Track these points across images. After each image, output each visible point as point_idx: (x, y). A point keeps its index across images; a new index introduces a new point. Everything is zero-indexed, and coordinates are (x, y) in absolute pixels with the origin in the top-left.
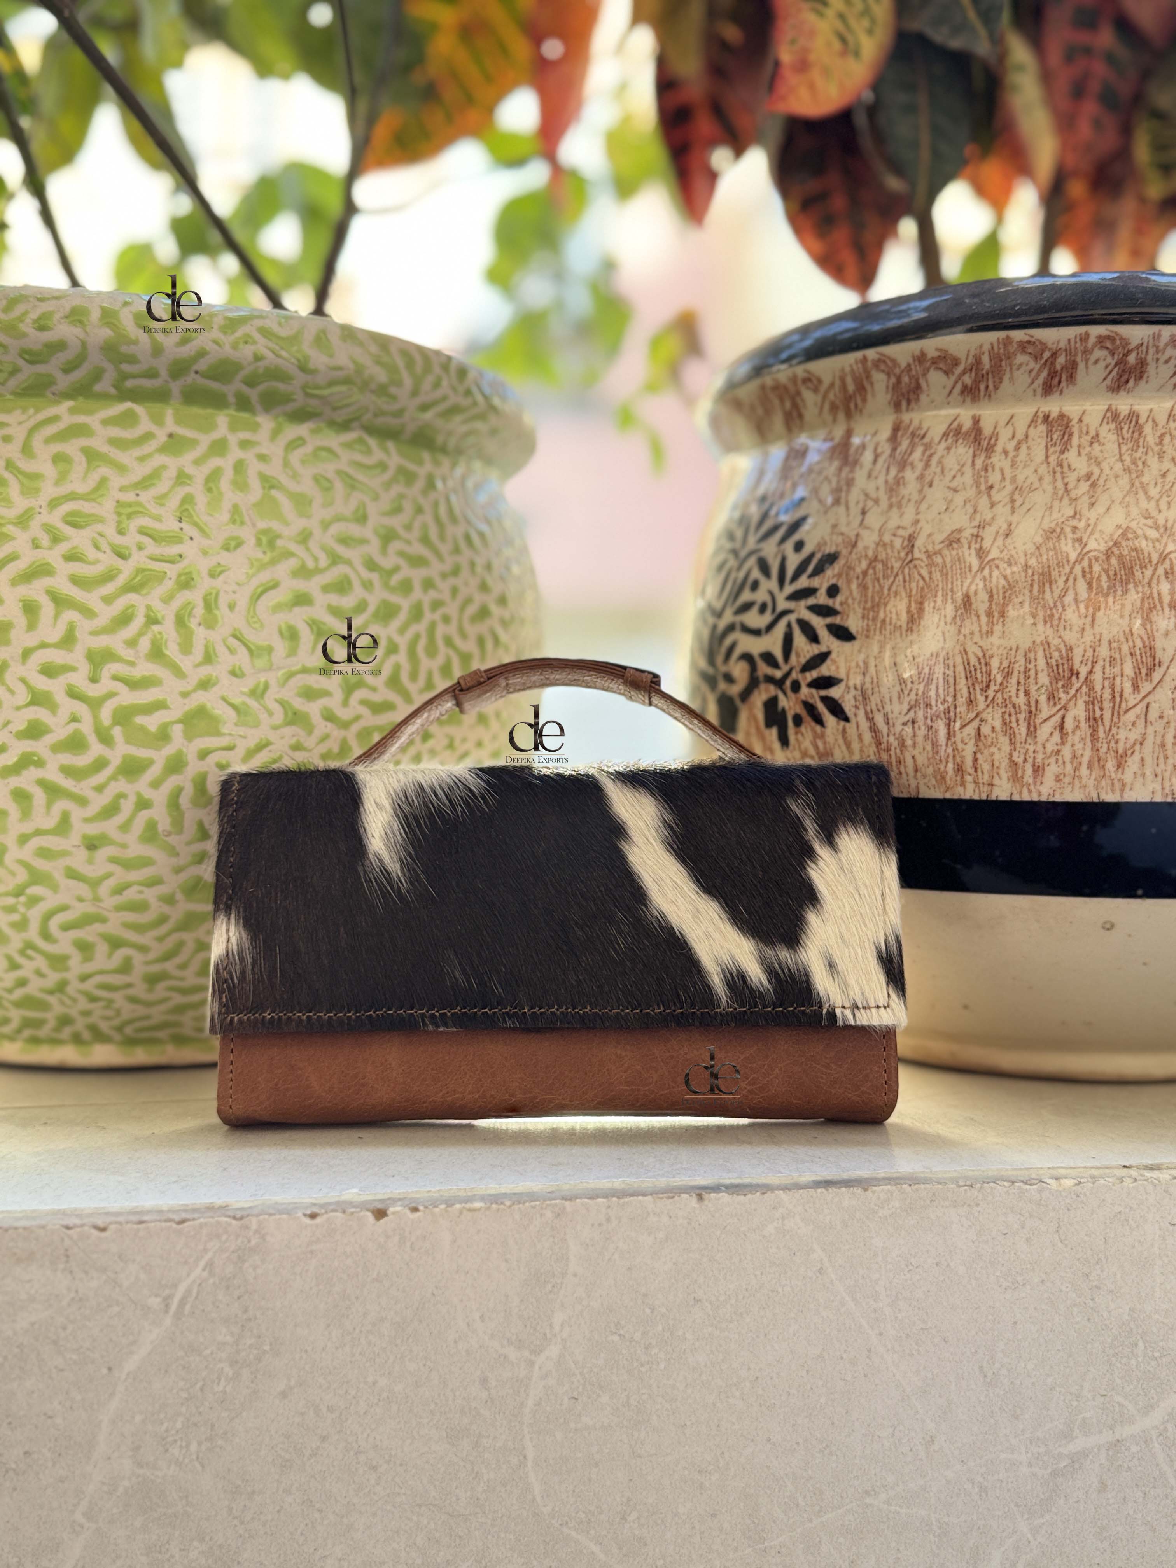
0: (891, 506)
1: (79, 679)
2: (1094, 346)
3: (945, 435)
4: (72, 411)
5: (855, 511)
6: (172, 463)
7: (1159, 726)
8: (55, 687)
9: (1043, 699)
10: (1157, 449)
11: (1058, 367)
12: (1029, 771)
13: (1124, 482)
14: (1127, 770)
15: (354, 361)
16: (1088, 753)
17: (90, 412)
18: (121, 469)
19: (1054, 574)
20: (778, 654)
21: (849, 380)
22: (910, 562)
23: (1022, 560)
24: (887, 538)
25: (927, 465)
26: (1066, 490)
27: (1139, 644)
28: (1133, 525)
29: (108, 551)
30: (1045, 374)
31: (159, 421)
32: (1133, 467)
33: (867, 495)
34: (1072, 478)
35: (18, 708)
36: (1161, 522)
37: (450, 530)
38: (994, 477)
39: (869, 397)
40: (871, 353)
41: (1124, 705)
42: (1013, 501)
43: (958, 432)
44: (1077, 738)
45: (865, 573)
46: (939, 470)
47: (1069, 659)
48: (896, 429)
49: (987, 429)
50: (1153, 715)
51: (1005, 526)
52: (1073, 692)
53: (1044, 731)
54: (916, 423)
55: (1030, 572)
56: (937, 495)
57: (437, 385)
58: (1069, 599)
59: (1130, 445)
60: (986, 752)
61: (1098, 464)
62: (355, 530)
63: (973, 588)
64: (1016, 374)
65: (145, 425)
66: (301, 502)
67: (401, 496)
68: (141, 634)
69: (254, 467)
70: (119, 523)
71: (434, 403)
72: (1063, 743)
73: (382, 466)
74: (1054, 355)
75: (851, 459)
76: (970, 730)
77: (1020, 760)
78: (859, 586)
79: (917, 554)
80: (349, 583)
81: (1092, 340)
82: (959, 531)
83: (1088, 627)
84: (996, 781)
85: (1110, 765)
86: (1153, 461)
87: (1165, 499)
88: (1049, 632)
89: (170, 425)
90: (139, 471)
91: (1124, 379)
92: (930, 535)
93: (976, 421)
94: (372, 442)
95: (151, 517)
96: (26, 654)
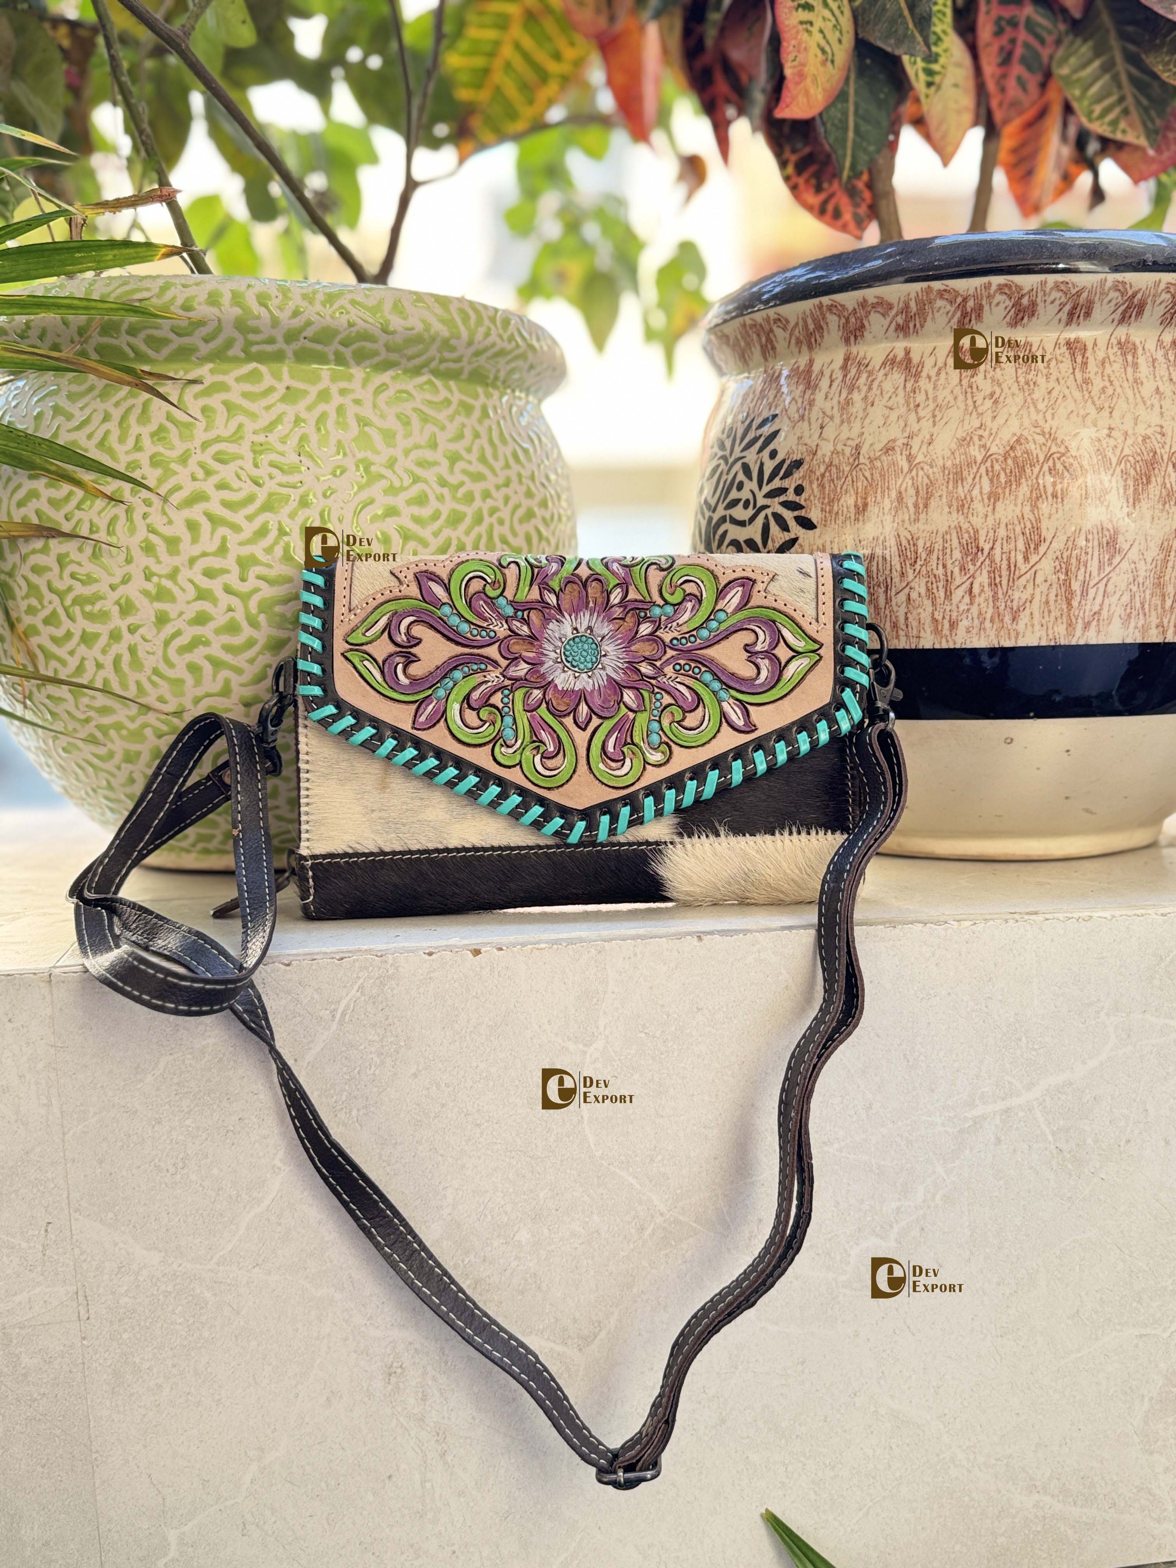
0: (842, 422)
1: (233, 579)
2: (995, 292)
3: (884, 364)
4: (212, 371)
5: (815, 426)
6: (290, 411)
7: (1044, 587)
8: (215, 586)
9: (956, 570)
10: (1045, 371)
11: (969, 310)
12: (947, 625)
13: (1019, 399)
14: (1020, 622)
15: (423, 321)
16: (990, 611)
17: (225, 373)
18: (252, 416)
19: (965, 473)
20: (759, 540)
21: (810, 321)
22: (855, 465)
23: (941, 463)
24: (839, 447)
25: (870, 389)
26: (975, 406)
27: (1029, 525)
28: (1025, 433)
29: (248, 480)
30: (959, 314)
31: (277, 377)
32: (1026, 387)
33: (824, 413)
34: (979, 398)
35: (188, 603)
36: (1047, 430)
37: (501, 449)
38: (920, 398)
39: (825, 334)
40: (826, 300)
41: (1017, 573)
42: (934, 416)
43: (893, 362)
44: (982, 599)
45: (823, 475)
46: (878, 392)
47: (976, 539)
48: (846, 359)
49: (915, 359)
50: (1039, 579)
51: (928, 437)
52: (979, 564)
53: (958, 594)
54: (861, 354)
55: (947, 472)
56: (877, 413)
57: (487, 335)
58: (976, 492)
59: (1024, 369)
60: (915, 613)
61: (999, 385)
62: (429, 455)
63: (904, 485)
64: (937, 315)
65: (268, 380)
66: (389, 436)
67: (464, 425)
68: (276, 542)
69: (352, 410)
70: (254, 459)
71: (485, 350)
72: (972, 604)
73: (448, 402)
74: (965, 300)
75: (812, 383)
76: (902, 597)
77: (940, 618)
78: (819, 485)
79: (862, 460)
80: (426, 496)
81: (994, 287)
82: (894, 441)
83: (990, 514)
84: (922, 634)
85: (1007, 619)
86: (1041, 380)
87: (1050, 411)
88: (961, 518)
89: (287, 380)
90: (266, 419)
91: (1019, 317)
92: (872, 445)
93: (907, 352)
94: (438, 383)
95: (277, 453)
96: (192, 561)
